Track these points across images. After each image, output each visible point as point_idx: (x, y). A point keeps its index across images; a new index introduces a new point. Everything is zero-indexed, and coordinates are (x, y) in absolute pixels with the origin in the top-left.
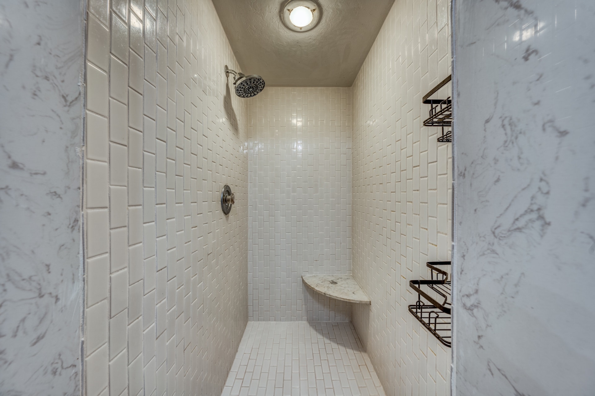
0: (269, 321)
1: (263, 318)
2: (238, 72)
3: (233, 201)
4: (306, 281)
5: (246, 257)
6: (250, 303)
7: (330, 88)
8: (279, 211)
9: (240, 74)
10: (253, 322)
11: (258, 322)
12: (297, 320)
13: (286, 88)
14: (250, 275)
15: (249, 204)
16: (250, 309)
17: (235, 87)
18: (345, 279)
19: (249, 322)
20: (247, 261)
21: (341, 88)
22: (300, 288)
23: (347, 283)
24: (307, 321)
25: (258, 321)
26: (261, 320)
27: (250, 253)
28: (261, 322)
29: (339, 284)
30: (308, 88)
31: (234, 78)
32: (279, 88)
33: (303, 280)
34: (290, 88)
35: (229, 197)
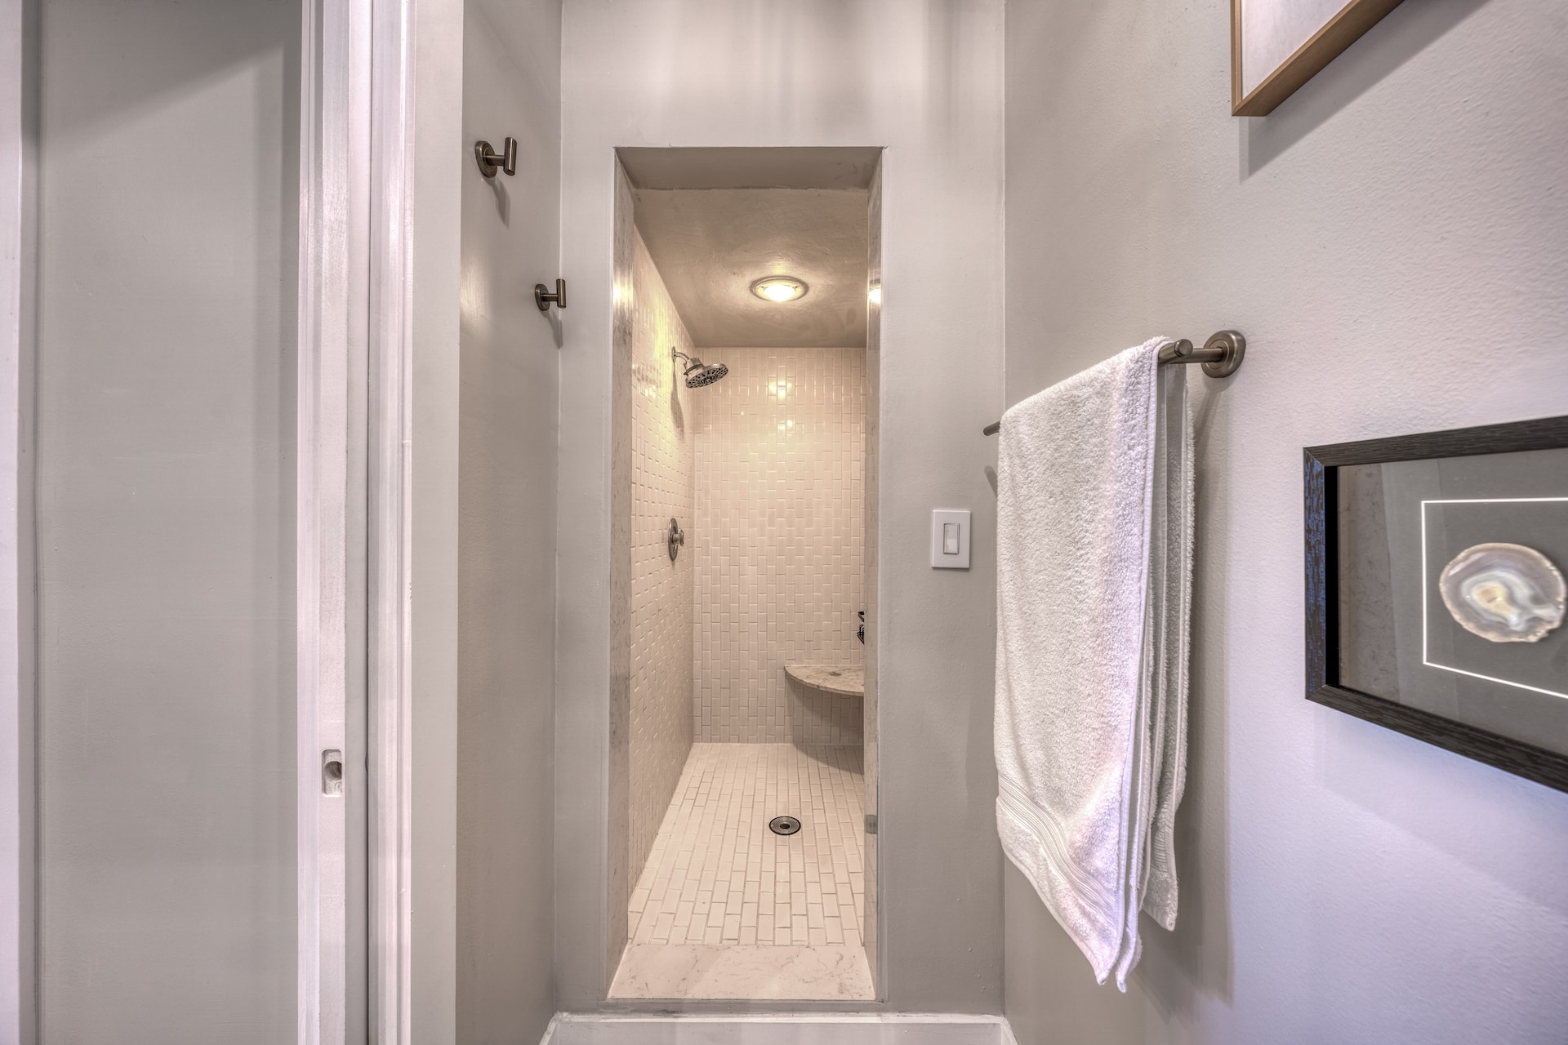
0: (729, 742)
1: (718, 737)
2: (690, 357)
3: (682, 542)
4: (790, 672)
5: (691, 633)
6: (697, 712)
7: (834, 349)
8: (746, 557)
9: (693, 360)
10: (701, 744)
11: (711, 744)
12: (775, 742)
13: (759, 350)
14: (697, 663)
15: (695, 546)
16: (697, 720)
17: (687, 380)
18: (855, 671)
19: (695, 744)
20: (692, 641)
21: (852, 349)
22: (782, 687)
23: (857, 675)
24: (794, 742)
25: (711, 742)
26: (716, 741)
27: (697, 626)
28: (714, 744)
29: (843, 675)
30: (797, 350)
31: (685, 365)
32: (748, 350)
33: (786, 672)
34: (766, 350)
35: (677, 536)
